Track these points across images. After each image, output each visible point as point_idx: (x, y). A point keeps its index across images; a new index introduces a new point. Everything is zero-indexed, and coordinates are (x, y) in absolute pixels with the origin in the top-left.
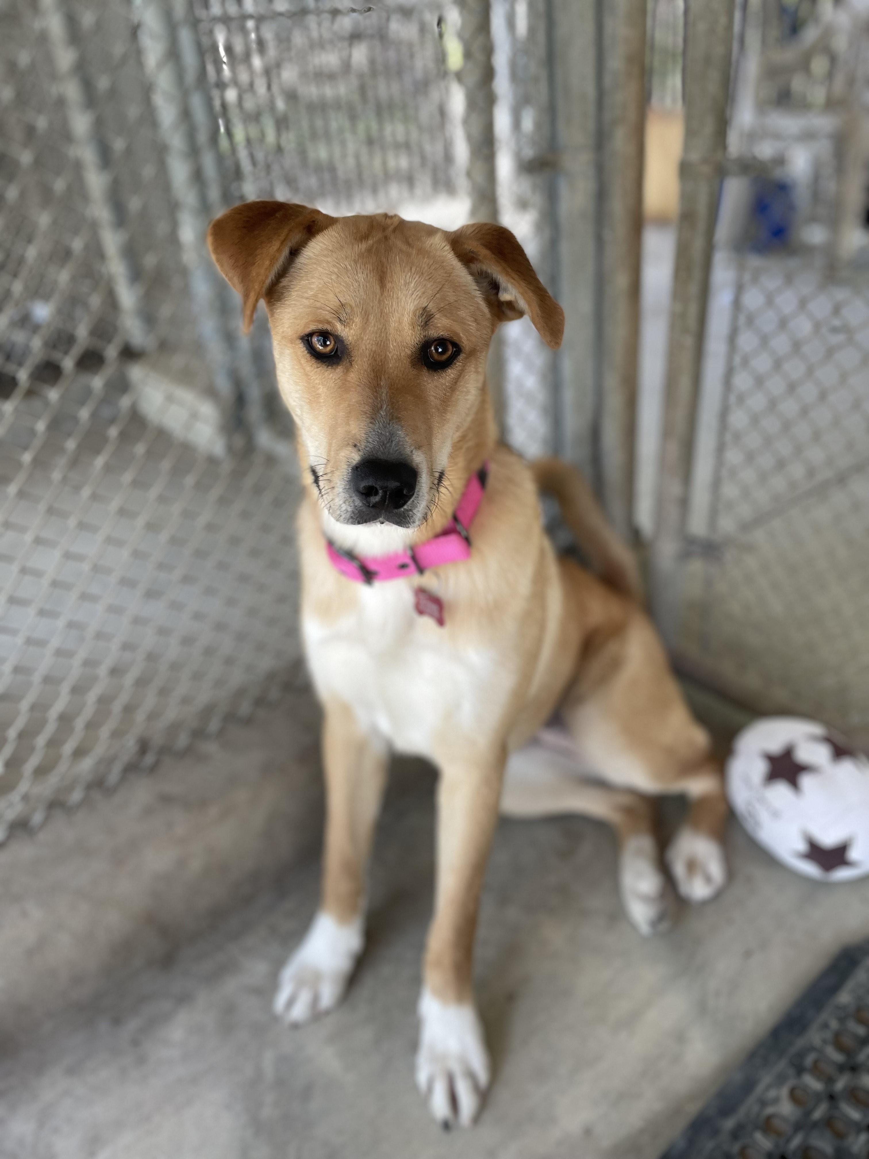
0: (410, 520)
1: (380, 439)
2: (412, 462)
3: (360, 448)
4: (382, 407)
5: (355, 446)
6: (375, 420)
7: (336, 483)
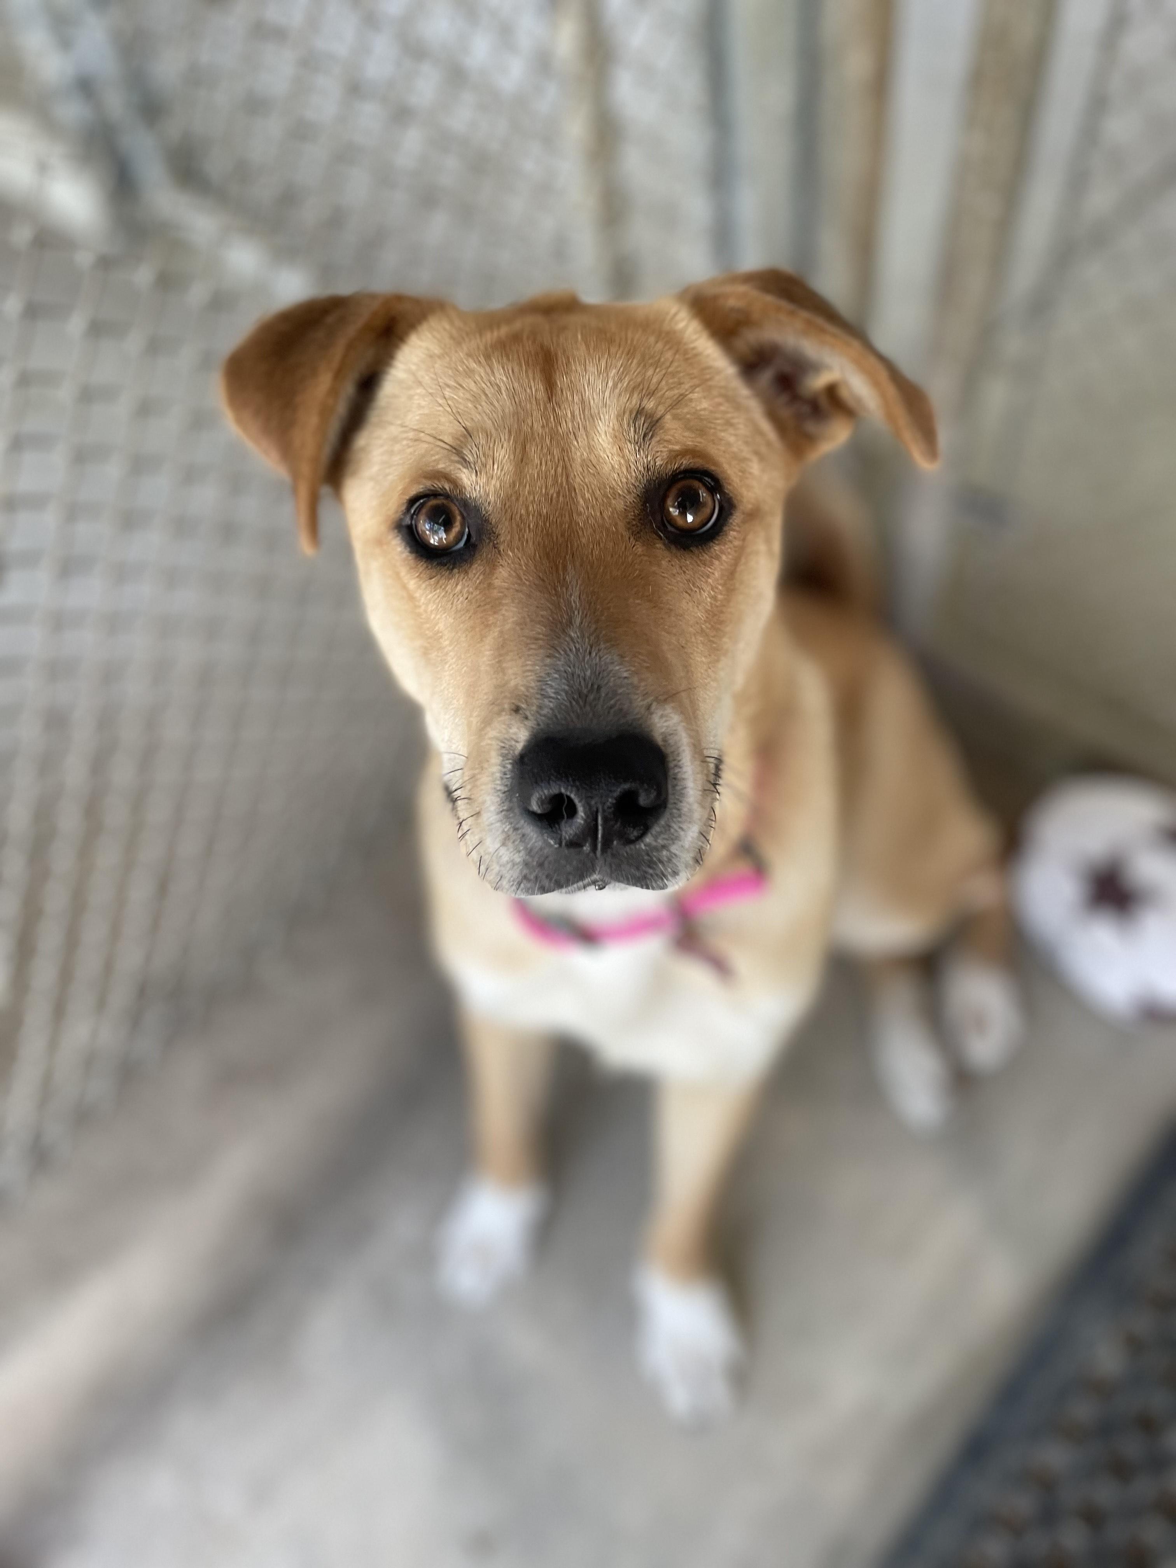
0: (666, 869)
1: (572, 687)
2: (651, 731)
3: (528, 713)
4: (571, 623)
5: (517, 710)
6: (558, 648)
7: (484, 802)
